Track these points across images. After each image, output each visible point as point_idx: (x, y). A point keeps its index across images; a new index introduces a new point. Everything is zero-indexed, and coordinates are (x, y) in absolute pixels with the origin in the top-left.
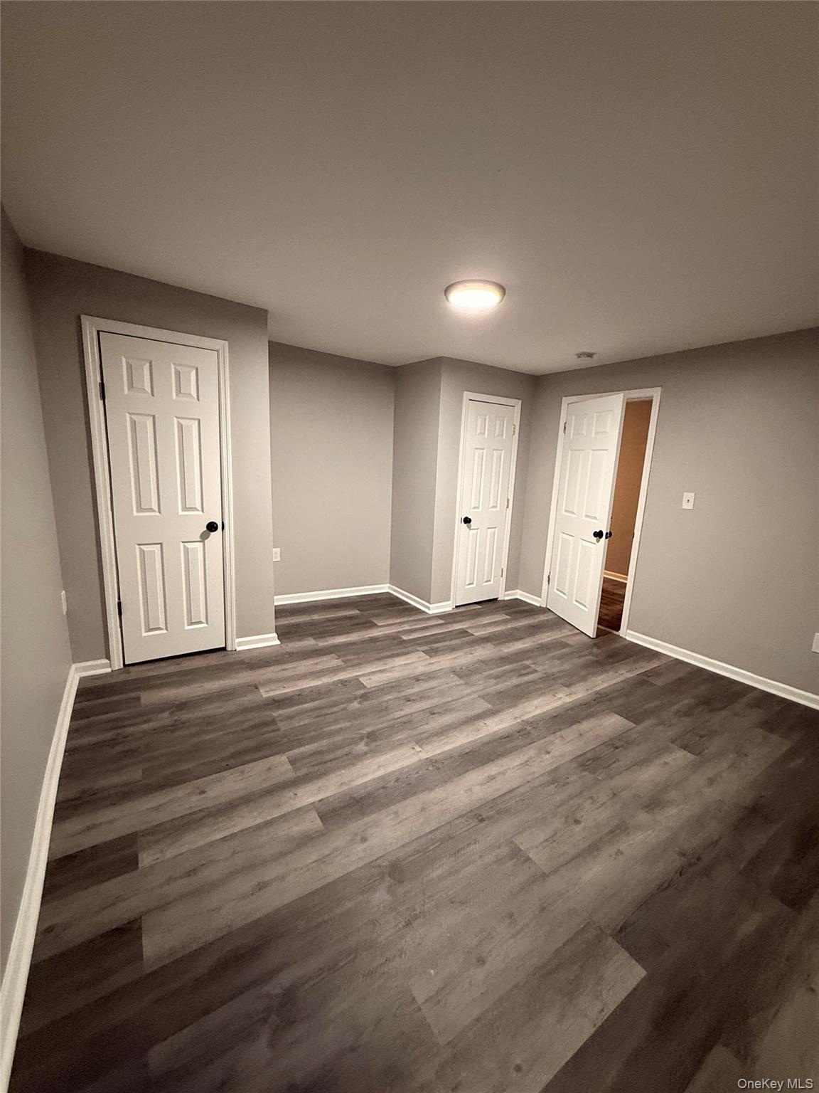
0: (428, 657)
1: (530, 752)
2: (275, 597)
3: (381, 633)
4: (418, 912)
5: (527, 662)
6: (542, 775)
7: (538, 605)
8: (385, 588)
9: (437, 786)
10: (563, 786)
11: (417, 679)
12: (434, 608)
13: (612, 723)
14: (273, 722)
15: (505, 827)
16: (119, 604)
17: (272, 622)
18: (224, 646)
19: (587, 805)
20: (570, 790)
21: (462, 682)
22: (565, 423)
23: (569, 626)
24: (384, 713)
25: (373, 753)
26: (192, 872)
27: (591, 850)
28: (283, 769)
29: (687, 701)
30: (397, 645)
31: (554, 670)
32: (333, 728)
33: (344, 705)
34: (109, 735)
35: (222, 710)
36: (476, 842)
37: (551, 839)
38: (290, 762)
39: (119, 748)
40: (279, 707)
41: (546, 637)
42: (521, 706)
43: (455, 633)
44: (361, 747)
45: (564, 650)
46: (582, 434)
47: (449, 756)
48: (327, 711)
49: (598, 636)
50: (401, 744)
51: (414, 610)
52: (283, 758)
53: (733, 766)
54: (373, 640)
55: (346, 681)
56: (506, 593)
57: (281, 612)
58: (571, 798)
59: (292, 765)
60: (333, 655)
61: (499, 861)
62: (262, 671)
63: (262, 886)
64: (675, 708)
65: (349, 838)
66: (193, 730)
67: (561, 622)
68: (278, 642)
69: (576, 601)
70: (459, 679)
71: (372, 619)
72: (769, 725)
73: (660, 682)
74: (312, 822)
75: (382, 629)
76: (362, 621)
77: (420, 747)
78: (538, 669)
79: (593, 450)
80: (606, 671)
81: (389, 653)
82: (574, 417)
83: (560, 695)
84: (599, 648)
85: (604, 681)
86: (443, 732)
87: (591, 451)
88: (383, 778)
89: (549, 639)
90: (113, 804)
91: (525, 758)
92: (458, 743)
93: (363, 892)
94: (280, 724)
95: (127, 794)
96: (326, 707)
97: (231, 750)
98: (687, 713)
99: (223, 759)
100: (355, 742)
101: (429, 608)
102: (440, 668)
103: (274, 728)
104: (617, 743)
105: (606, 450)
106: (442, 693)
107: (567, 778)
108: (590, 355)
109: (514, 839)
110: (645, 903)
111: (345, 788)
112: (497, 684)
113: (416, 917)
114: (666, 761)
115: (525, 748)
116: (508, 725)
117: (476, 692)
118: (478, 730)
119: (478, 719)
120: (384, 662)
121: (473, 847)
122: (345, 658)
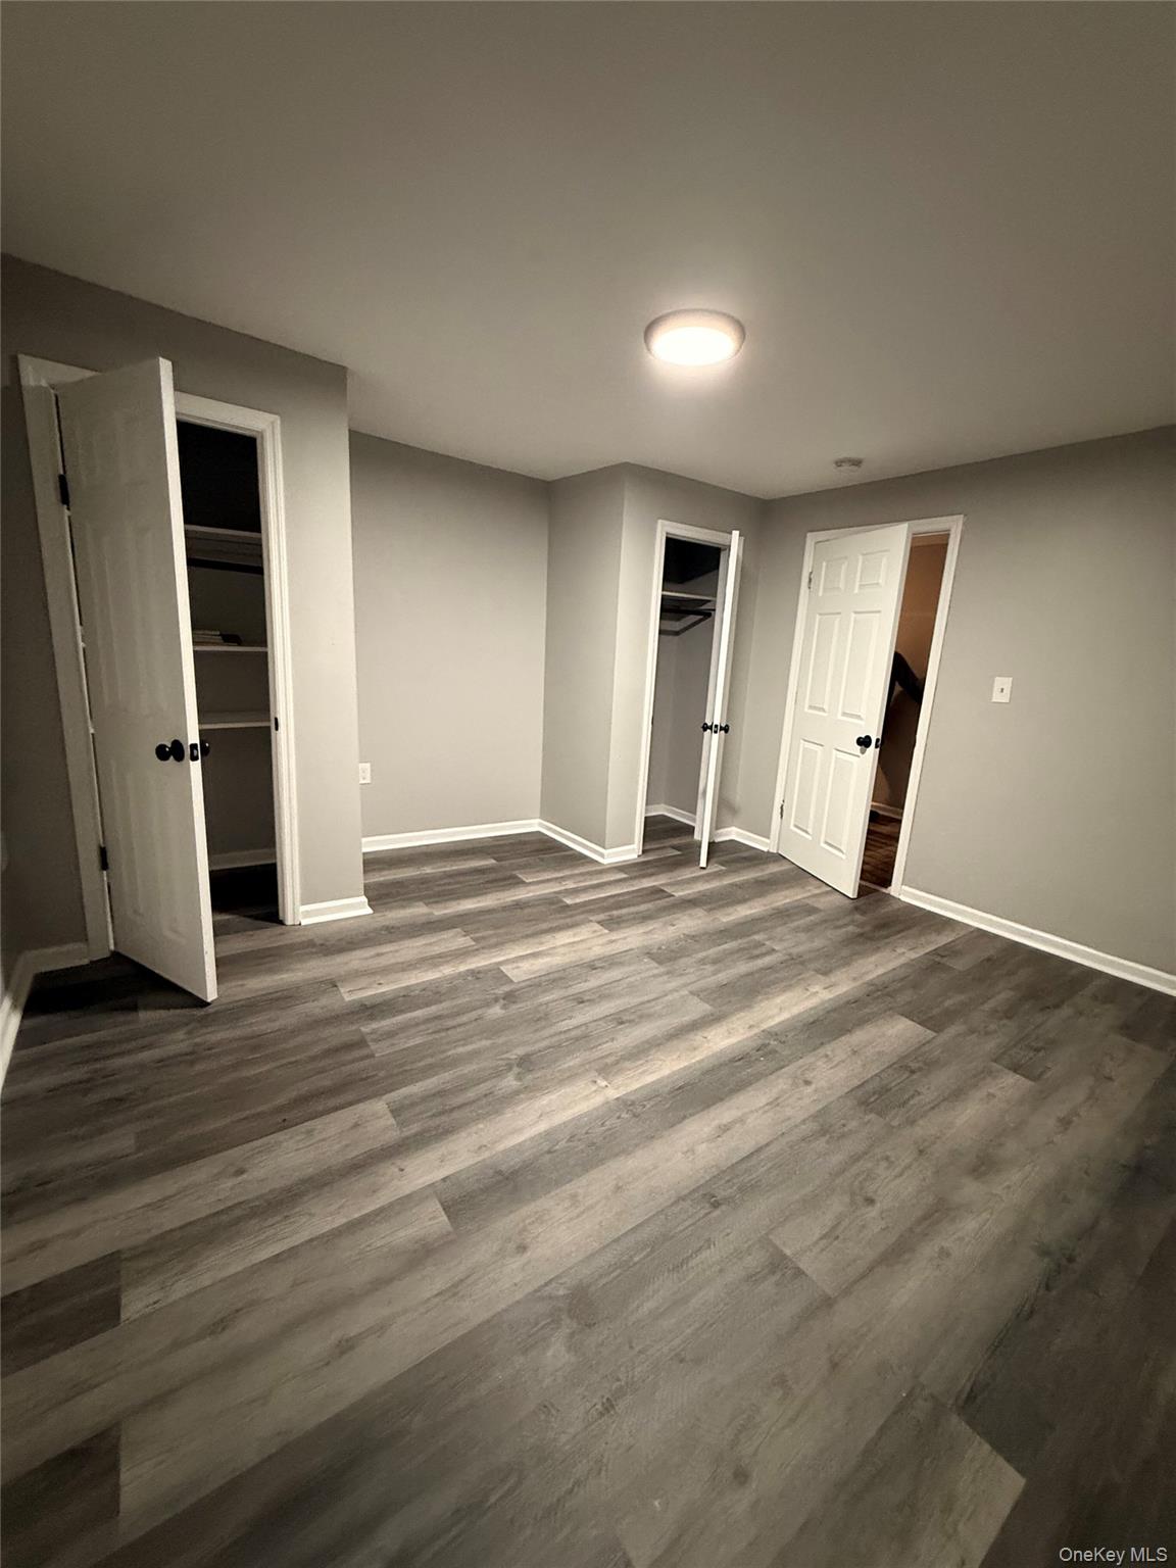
0: (606, 931)
1: (780, 1084)
2: (364, 840)
3: (531, 894)
4: (623, 1383)
5: (756, 937)
6: (804, 1122)
7: (765, 850)
8: (534, 825)
9: (637, 1145)
10: (839, 1138)
11: (592, 966)
12: (610, 855)
13: (898, 1032)
14: (361, 1043)
15: (755, 1214)
16: (103, 850)
17: (359, 880)
19: (881, 1168)
20: (850, 1146)
21: (662, 969)
22: (811, 573)
23: (811, 880)
24: (543, 1023)
25: (531, 1090)
26: (220, 1325)
27: (897, 1253)
28: (382, 1123)
29: (1003, 996)
30: (557, 914)
31: (801, 949)
32: (461, 1050)
33: (480, 1012)
34: (79, 1073)
35: (276, 1025)
36: (709, 1243)
37: (831, 1235)
38: (392, 1111)
39: (94, 1098)
40: (372, 1018)
41: (782, 898)
42: (757, 1008)
43: (645, 892)
44: (510, 1082)
45: (812, 918)
46: (838, 588)
47: (653, 1094)
48: (450, 1023)
49: (859, 895)
50: (572, 1076)
51: (579, 859)
52: (379, 1106)
53: (1092, 1096)
54: (519, 905)
55: (479, 972)
57: (372, 863)
58: (856, 1158)
59: (395, 1117)
60: (459, 930)
61: (752, 1278)
62: (340, 959)
63: (345, 1347)
64: (987, 1007)
65: (496, 1248)
66: (226, 1060)
67: (800, 876)
68: (370, 911)
69: (826, 843)
70: (656, 965)
71: (514, 873)
72: (1132, 1029)
73: (960, 965)
74: (432, 1220)
75: (532, 888)
76: (500, 875)
77: (605, 1079)
78: (776, 948)
80: (878, 949)
81: (545, 926)
82: (824, 564)
83: (813, 989)
84: (864, 913)
86: (640, 1053)
87: (853, 615)
88: (548, 1134)
89: (788, 901)
90: (82, 1199)
91: (774, 1092)
92: (666, 1072)
93: (525, 1351)
94: (373, 1046)
95: (108, 1178)
96: (448, 1016)
97: (292, 1093)
98: (1009, 1012)
99: (279, 1110)
100: (498, 1074)
101: (602, 855)
102: (628, 948)
103: (364, 1052)
104: (912, 1065)
105: (879, 612)
106: (632, 989)
107: (844, 1125)
108: (857, 463)
109: (771, 1237)
110: (1000, 1344)
111: (486, 1155)
112: (715, 973)
113: (620, 1393)
114: (991, 1091)
115: (773, 1077)
116: (739, 1039)
117: (685, 985)
118: (695, 1049)
119: (692, 1030)
120: (536, 940)
121: (705, 1254)
122: (477, 935)
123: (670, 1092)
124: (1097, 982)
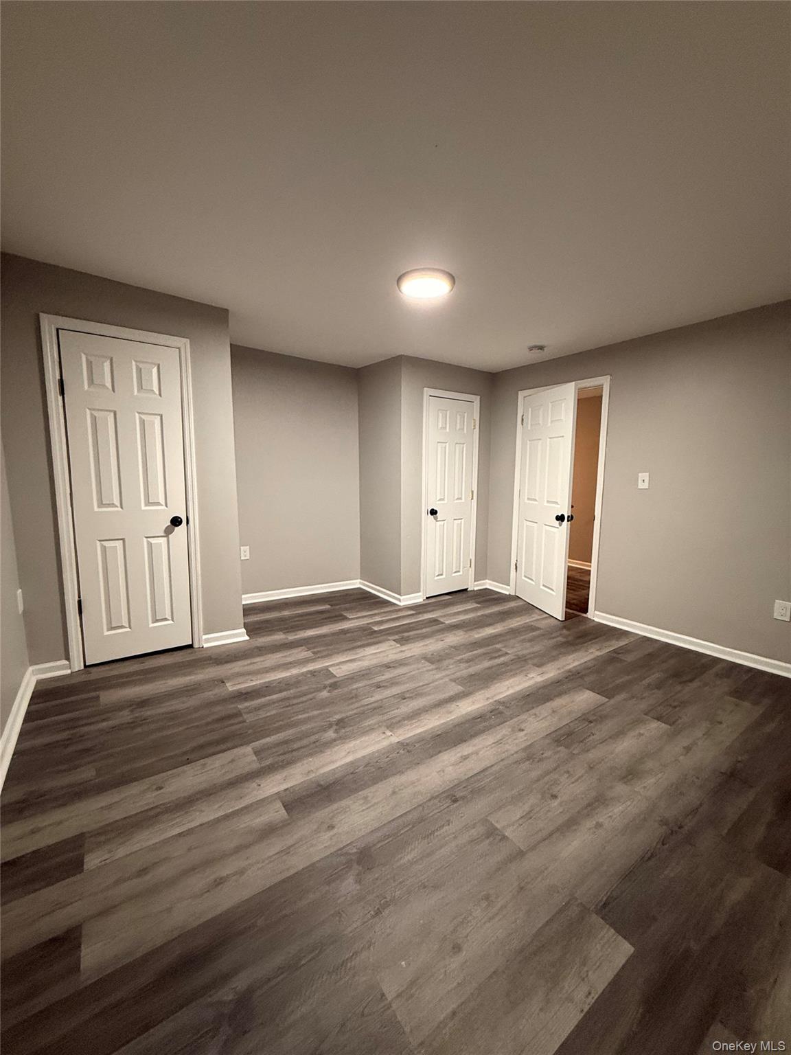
0: (399, 645)
1: (504, 731)
2: (243, 596)
3: (352, 625)
4: (388, 900)
5: (498, 646)
6: (517, 752)
7: (507, 593)
8: (356, 584)
9: (408, 768)
10: (538, 762)
11: (388, 666)
12: (404, 600)
13: (585, 699)
14: (238, 714)
15: (478, 807)
16: (80, 602)
17: (241, 619)
18: (191, 643)
19: (563, 779)
20: (546, 766)
21: (433, 667)
22: (523, 416)
23: (537, 610)
24: (354, 700)
25: (343, 739)
26: (143, 871)
27: (570, 825)
28: (248, 759)
29: (655, 676)
30: (369, 636)
31: (525, 652)
32: (300, 717)
33: (314, 694)
34: (65, 735)
35: (185, 706)
36: (449, 822)
37: (527, 816)
38: (255, 753)
39: (71, 749)
40: (246, 700)
41: (515, 623)
42: (493, 688)
43: (425, 621)
44: (331, 734)
45: (534, 633)
46: (539, 424)
47: (421, 739)
48: (295, 701)
49: (566, 619)
50: (371, 729)
51: (386, 603)
52: (248, 749)
53: (707, 734)
54: (344, 632)
55: (315, 672)
56: (476, 583)
57: (248, 610)
58: (548, 773)
59: (256, 756)
60: (303, 647)
61: (472, 841)
62: (228, 666)
63: (219, 882)
64: (645, 682)
65: (315, 827)
66: (152, 726)
67: (530, 608)
68: (247, 638)
69: (544, 586)
70: (430, 664)
71: (342, 613)
72: (739, 694)
73: (629, 658)
74: (277, 813)
75: (353, 621)
76: (333, 615)
77: (391, 731)
78: (509, 652)
79: (550, 438)
80: (579, 650)
81: (359, 644)
82: (530, 409)
83: (530, 676)
84: (568, 629)
85: (575, 660)
86: (415, 715)
87: (549, 440)
88: (352, 763)
89: (519, 623)
90: (64, 805)
91: (499, 737)
92: (430, 726)
93: (329, 883)
94: (245, 716)
95: (79, 793)
96: (295, 697)
97: (194, 744)
98: (659, 686)
99: (185, 753)
100: (324, 729)
101: (399, 600)
102: (412, 655)
103: (241, 719)
104: (591, 718)
105: (563, 436)
106: (413, 678)
107: (542, 754)
108: (541, 348)
109: (489, 818)
110: (628, 875)
111: (312, 776)
112: (466, 669)
113: (387, 905)
114: (641, 732)
115: (498, 728)
116: (481, 705)
117: (447, 676)
118: (451, 712)
119: (449, 701)
120: (354, 652)
121: (446, 828)
122: (315, 650)
123: (432, 738)
124: (719, 666)
